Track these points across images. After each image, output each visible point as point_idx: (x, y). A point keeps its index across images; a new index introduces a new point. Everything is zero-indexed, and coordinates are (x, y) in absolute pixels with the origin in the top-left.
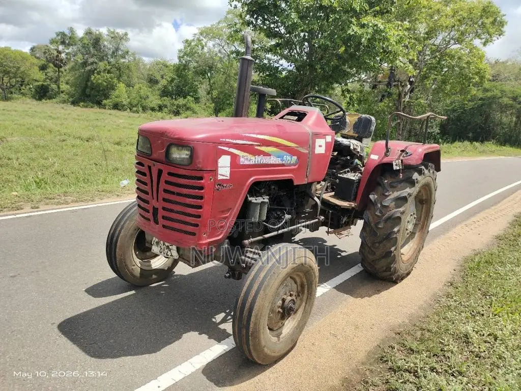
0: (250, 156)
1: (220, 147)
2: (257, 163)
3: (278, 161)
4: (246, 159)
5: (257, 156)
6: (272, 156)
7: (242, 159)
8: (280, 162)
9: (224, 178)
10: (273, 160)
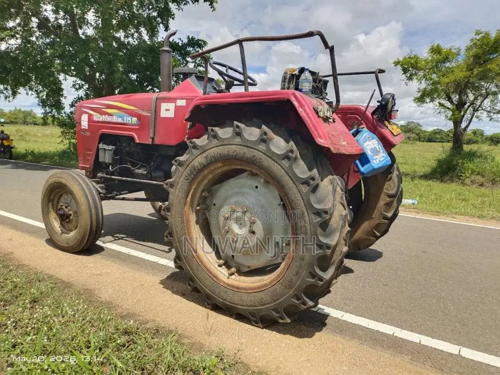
0: (99, 116)
1: (82, 109)
2: (105, 120)
3: (120, 120)
4: (97, 117)
5: (103, 116)
6: (114, 117)
7: (94, 117)
8: (122, 122)
9: (85, 128)
10: (115, 119)
